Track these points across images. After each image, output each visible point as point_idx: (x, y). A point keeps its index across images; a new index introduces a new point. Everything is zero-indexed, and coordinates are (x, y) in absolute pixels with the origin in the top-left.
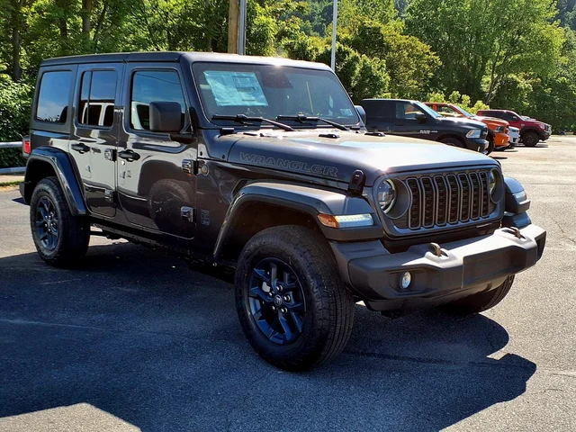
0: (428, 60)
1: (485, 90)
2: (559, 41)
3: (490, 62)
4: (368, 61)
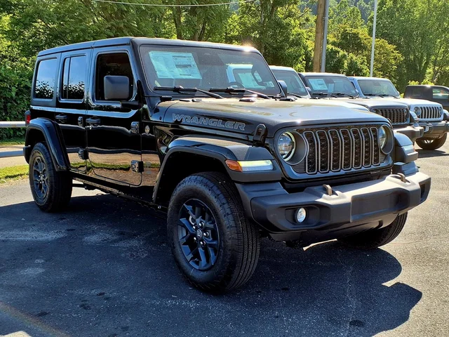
0: (393, 56)
3: (433, 57)
4: (354, 58)
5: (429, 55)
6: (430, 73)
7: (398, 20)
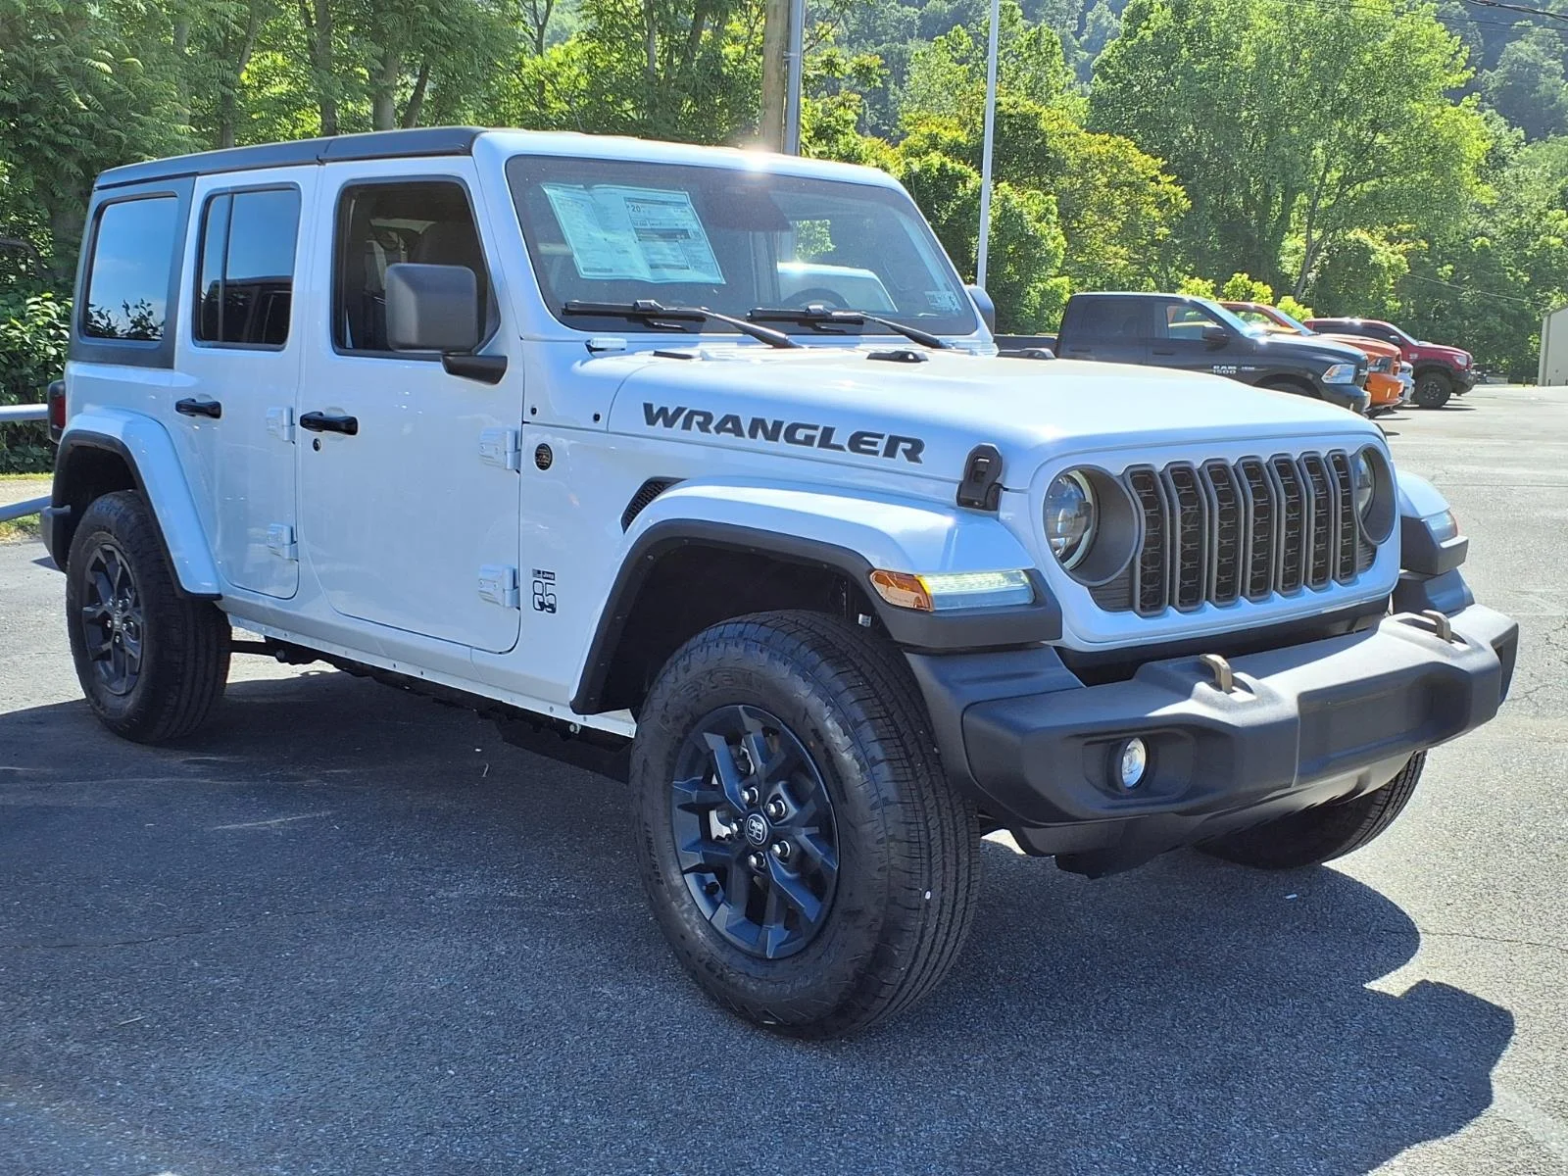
0: (1156, 195)
1: (1288, 268)
2: (1475, 149)
3: (1302, 199)
4: (1015, 199)
5: (1290, 194)
6: (1296, 251)
7: (1187, 73)
